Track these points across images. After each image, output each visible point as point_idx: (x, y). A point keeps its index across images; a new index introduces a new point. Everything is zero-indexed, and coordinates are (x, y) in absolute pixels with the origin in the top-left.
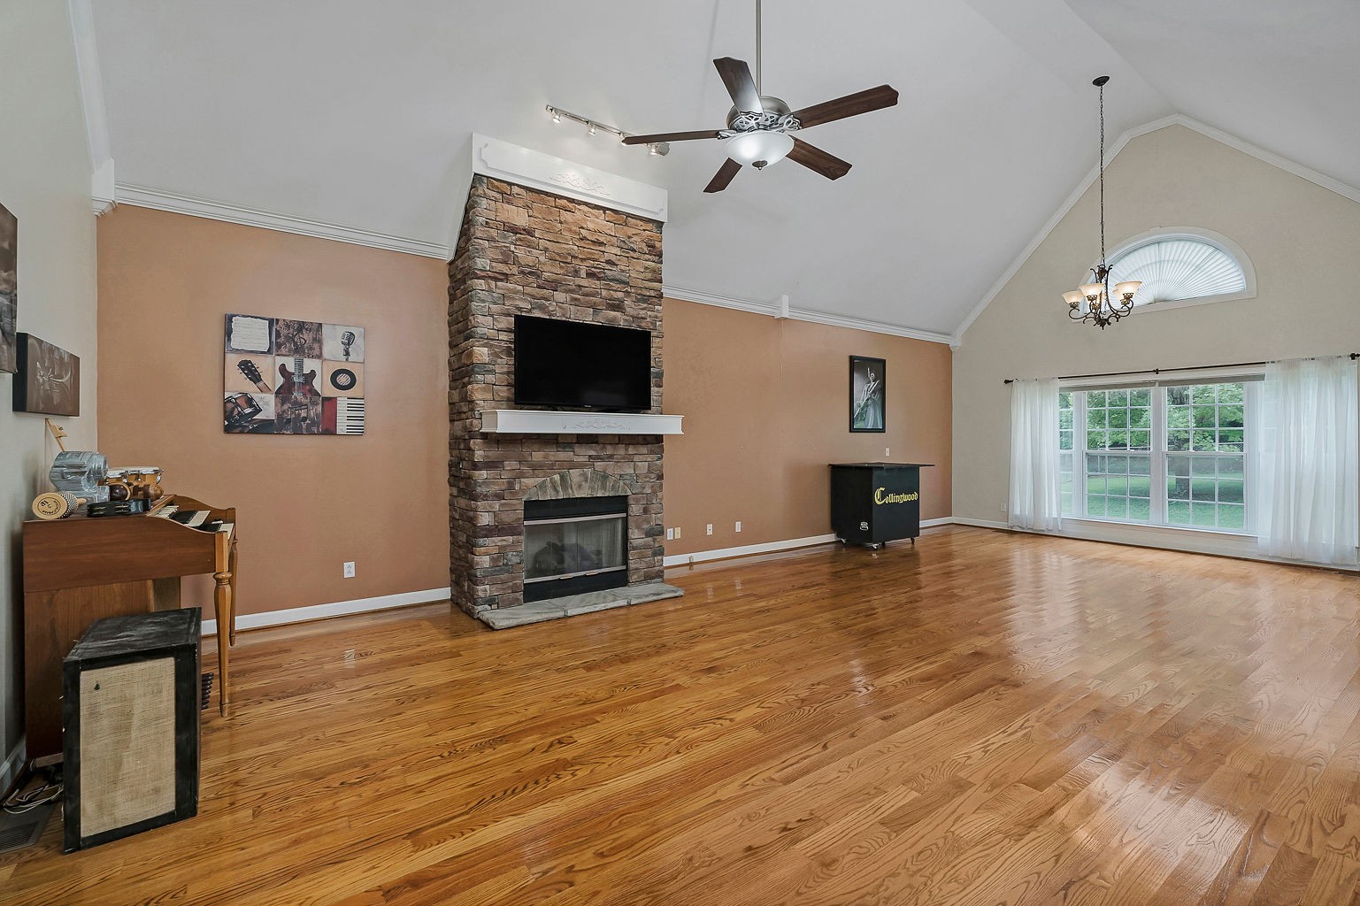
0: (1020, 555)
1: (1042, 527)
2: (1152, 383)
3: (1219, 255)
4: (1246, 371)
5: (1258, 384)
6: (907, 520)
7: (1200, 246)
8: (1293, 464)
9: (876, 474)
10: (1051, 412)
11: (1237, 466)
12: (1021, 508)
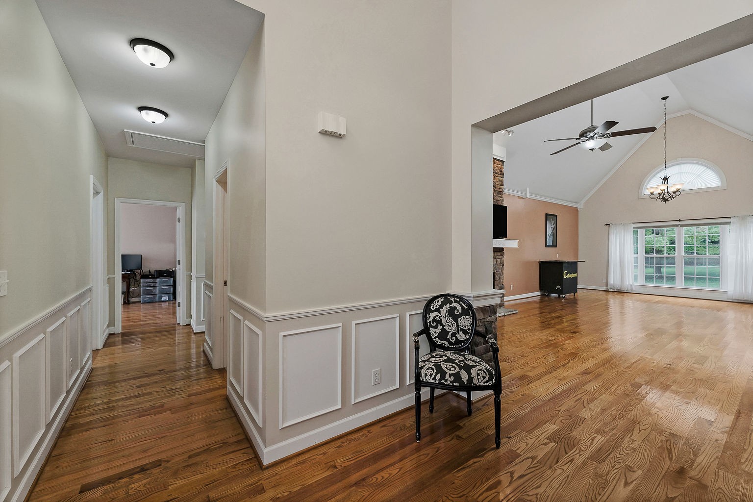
0: (614, 302)
1: (625, 288)
2: (676, 226)
3: (709, 171)
4: (723, 220)
5: (727, 226)
6: (573, 286)
7: (700, 166)
8: (744, 261)
9: (564, 265)
10: (629, 237)
11: (716, 262)
12: (614, 280)
